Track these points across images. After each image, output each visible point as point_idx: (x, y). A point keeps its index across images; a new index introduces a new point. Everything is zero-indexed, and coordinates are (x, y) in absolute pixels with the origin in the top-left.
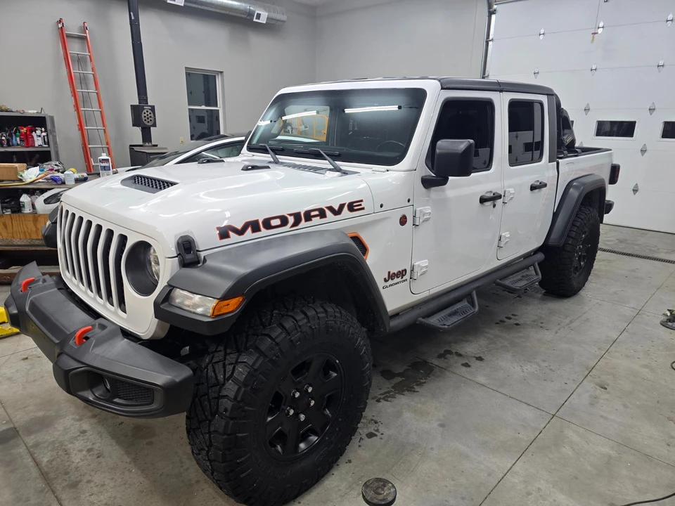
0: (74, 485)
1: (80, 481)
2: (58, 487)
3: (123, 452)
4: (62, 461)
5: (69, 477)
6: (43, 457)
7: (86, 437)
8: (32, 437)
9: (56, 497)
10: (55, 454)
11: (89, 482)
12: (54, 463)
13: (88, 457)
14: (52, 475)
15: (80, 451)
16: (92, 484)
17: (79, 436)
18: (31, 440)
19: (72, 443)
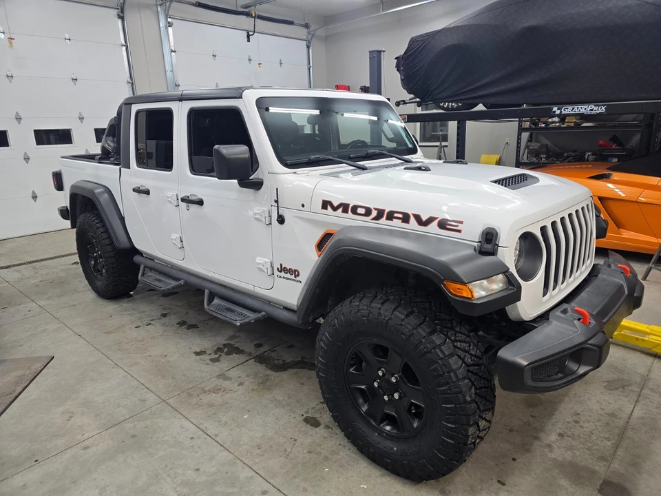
0: (613, 415)
1: (607, 414)
2: (622, 422)
3: (563, 403)
4: (600, 432)
5: (609, 420)
6: (608, 446)
7: (565, 430)
8: (597, 468)
9: (629, 419)
10: (598, 441)
11: (603, 409)
12: (607, 436)
13: (583, 419)
14: (617, 431)
15: (581, 427)
16: (603, 407)
17: (568, 436)
18: (600, 468)
19: (579, 436)
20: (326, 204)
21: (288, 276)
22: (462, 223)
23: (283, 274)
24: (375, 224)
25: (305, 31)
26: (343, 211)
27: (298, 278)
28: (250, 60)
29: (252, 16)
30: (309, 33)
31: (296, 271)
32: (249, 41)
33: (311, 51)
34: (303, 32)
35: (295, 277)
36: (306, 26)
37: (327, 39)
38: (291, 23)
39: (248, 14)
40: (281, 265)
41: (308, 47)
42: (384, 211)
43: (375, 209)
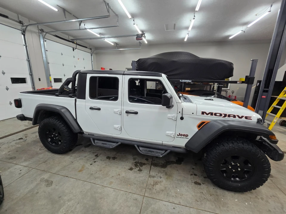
20: (203, 113)
21: (183, 137)
22: (251, 117)
23: (180, 136)
24: (224, 119)
25: (90, 50)
26: (211, 115)
27: (187, 137)
28: (74, 57)
29: (74, 43)
30: (91, 51)
31: (186, 135)
32: (74, 51)
33: (92, 57)
34: (90, 51)
35: (186, 137)
36: (91, 49)
37: (96, 54)
38: (87, 47)
39: (73, 42)
40: (180, 134)
41: (91, 55)
42: (226, 114)
43: (223, 114)
